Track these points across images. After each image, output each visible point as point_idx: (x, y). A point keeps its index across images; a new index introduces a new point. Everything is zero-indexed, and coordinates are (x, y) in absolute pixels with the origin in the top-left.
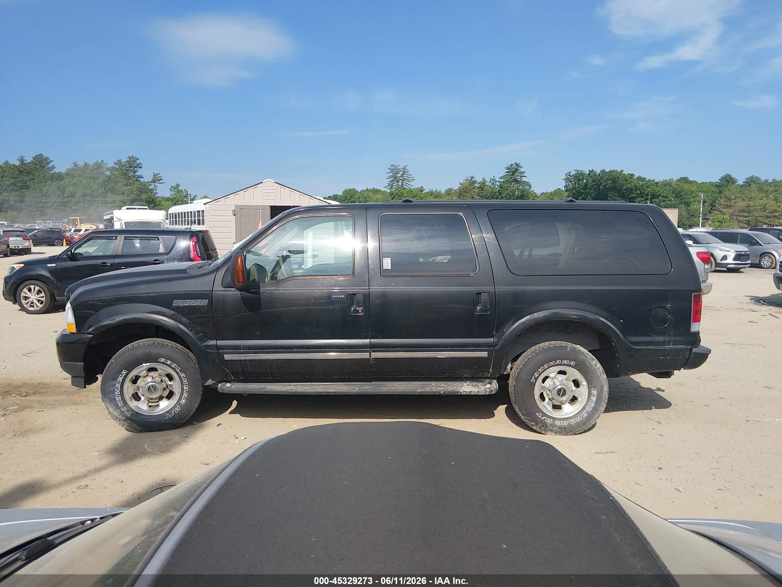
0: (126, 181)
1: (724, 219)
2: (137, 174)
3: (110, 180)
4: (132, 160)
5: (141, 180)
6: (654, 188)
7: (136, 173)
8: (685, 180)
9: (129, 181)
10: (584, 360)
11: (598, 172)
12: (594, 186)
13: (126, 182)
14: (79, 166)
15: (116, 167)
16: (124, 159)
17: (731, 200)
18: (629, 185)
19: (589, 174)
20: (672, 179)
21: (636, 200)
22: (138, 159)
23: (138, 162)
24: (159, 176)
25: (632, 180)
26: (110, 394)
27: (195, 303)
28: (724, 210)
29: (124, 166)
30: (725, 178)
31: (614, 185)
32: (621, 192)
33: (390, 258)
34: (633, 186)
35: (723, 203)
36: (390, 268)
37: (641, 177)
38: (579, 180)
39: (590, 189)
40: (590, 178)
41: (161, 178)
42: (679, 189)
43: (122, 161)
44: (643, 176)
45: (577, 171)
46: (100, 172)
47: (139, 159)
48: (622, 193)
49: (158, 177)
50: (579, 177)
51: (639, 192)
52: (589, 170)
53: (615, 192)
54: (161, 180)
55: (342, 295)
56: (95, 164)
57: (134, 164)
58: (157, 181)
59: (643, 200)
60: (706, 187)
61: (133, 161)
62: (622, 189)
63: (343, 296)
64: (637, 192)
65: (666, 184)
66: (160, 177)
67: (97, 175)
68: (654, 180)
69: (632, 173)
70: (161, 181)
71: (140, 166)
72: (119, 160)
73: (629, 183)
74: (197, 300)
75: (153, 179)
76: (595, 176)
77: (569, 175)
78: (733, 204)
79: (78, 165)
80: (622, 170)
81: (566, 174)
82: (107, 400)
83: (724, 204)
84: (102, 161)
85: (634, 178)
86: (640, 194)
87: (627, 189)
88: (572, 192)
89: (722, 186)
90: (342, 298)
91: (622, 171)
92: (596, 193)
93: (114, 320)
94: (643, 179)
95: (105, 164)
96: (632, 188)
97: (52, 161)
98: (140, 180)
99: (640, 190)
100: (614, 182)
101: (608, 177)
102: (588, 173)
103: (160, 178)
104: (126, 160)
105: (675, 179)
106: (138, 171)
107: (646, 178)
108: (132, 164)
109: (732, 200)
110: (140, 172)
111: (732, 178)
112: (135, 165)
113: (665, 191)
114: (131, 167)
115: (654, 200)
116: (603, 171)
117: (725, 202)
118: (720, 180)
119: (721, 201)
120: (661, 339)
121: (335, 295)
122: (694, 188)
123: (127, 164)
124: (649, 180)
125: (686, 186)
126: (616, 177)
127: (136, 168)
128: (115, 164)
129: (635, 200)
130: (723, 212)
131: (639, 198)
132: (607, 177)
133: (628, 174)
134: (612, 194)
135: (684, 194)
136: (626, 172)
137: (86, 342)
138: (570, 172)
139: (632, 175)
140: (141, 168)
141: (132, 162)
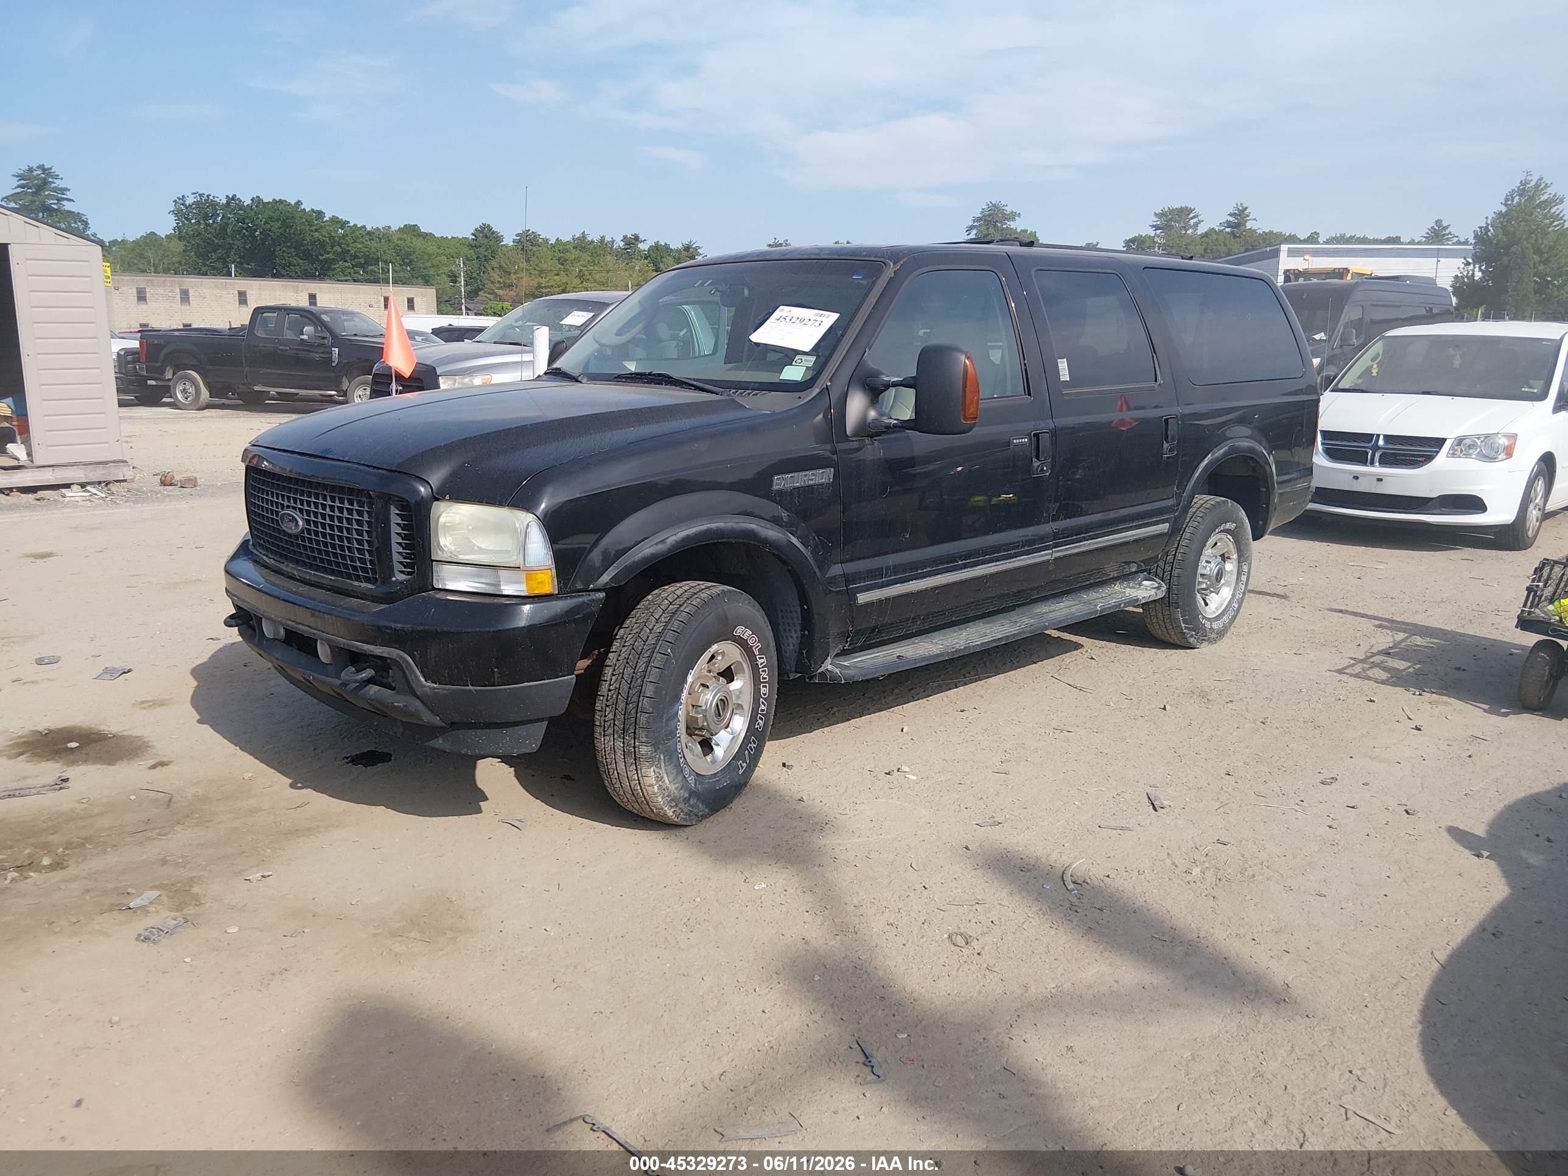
1: (503, 308)
6: (367, 243)
8: (412, 230)
11: (247, 202)
12: (242, 230)
17: (510, 274)
18: (316, 235)
19: (228, 204)
20: (389, 227)
21: (335, 266)
25: (323, 224)
26: (669, 739)
27: (812, 480)
28: (501, 292)
30: (482, 232)
31: (285, 231)
32: (302, 248)
33: (1065, 360)
34: (325, 237)
35: (498, 278)
36: (1068, 379)
37: (338, 218)
38: (206, 217)
39: (233, 237)
40: (230, 214)
42: (408, 250)
44: (343, 217)
45: (200, 195)
48: (305, 250)
50: (205, 208)
51: (339, 250)
52: (227, 196)
53: (289, 247)
55: (1025, 438)
59: (349, 268)
60: (454, 248)
62: (304, 240)
63: (1026, 440)
64: (335, 249)
65: (381, 235)
68: (364, 227)
69: (319, 209)
73: (316, 230)
74: (814, 472)
76: (240, 209)
77: (182, 204)
78: (515, 281)
80: (299, 201)
81: (175, 201)
82: (662, 757)
83: (499, 282)
85: (325, 219)
86: (340, 254)
87: (315, 242)
88: (193, 242)
89: (480, 246)
90: (1022, 444)
91: (299, 203)
92: (247, 247)
93: (663, 541)
94: (343, 224)
96: (324, 241)
99: (340, 246)
100: (286, 225)
101: (270, 213)
102: (224, 201)
105: (395, 227)
107: (349, 222)
109: (512, 275)
111: (493, 233)
113: (387, 252)
115: (370, 268)
116: (257, 201)
117: (501, 277)
118: (473, 234)
119: (492, 273)
121: (1016, 439)
122: (432, 249)
124: (355, 225)
125: (418, 243)
126: (287, 214)
129: (333, 266)
130: (500, 296)
131: (340, 263)
132: (268, 213)
133: (312, 209)
134: (284, 252)
135: (417, 258)
136: (307, 206)
137: (593, 613)
138: (183, 196)
139: (320, 214)
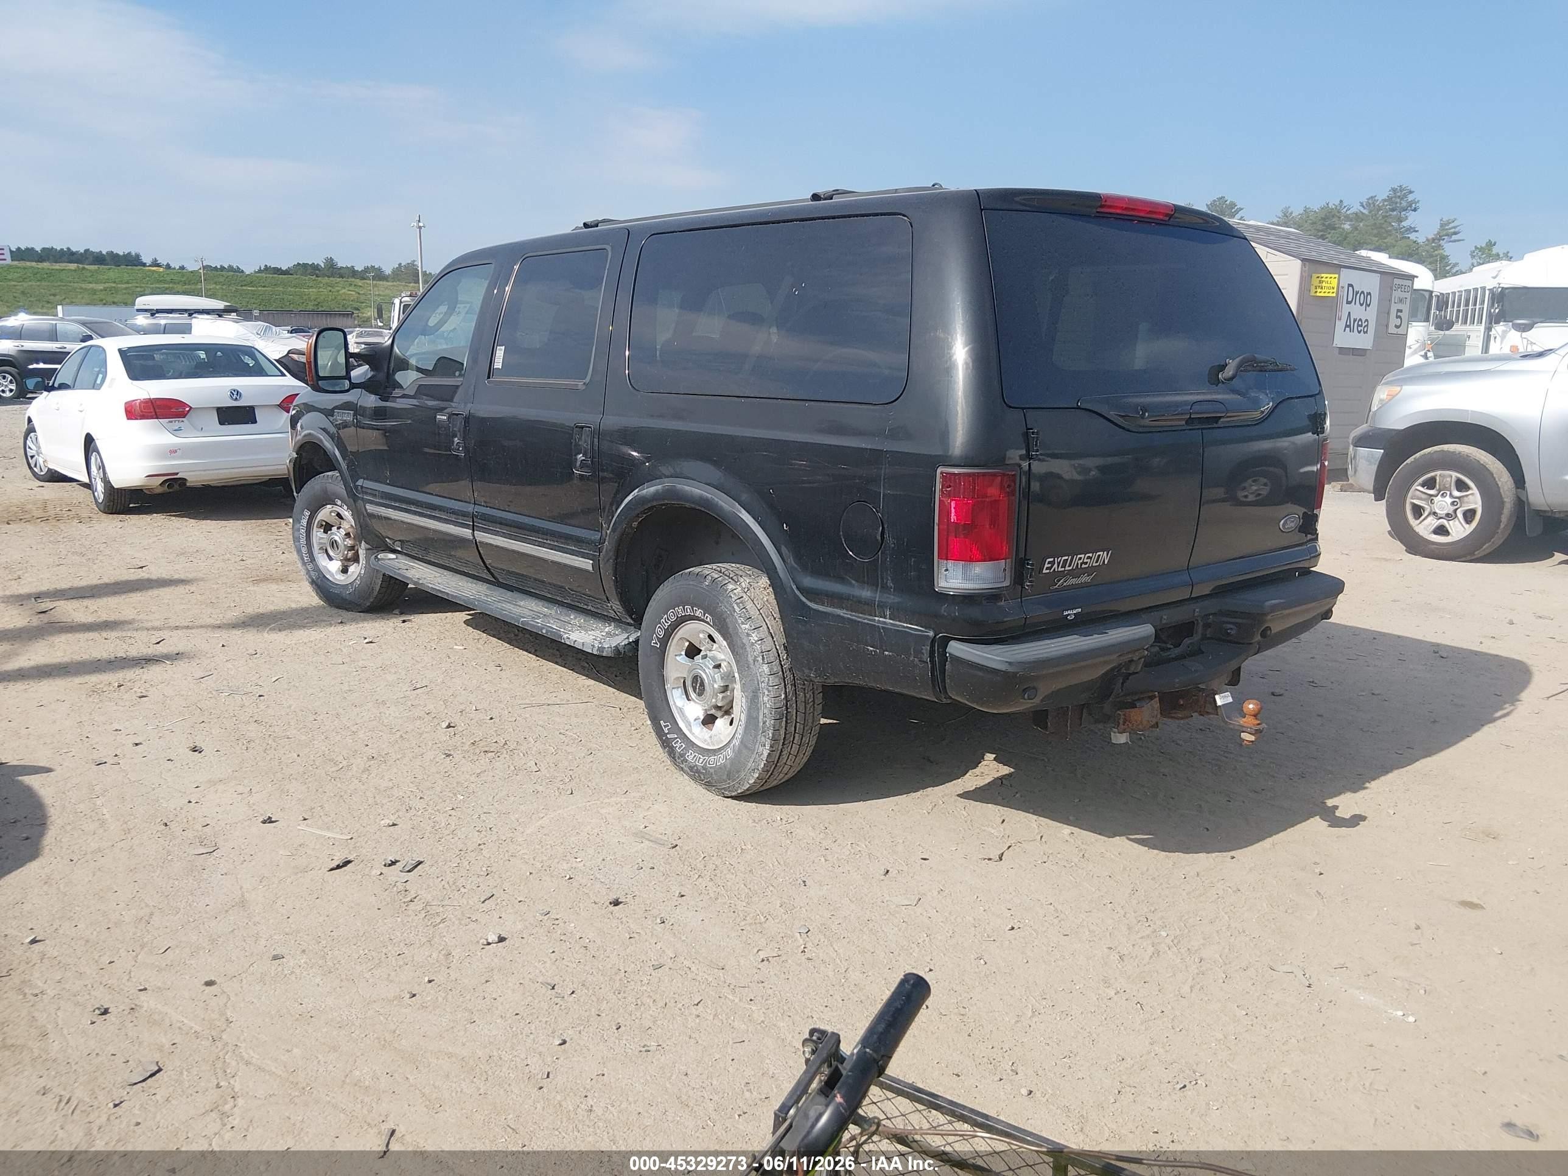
0: (1377, 242)
2: (1404, 224)
3: (1345, 240)
4: (1399, 194)
5: (1413, 236)
7: (1401, 222)
9: (1385, 241)
10: (724, 616)
13: (1377, 244)
14: (1293, 215)
15: (1363, 213)
16: (1382, 195)
22: (1411, 192)
23: (1410, 197)
24: (1451, 225)
29: (1379, 209)
33: (504, 347)
36: (500, 367)
41: (1457, 230)
43: (1376, 198)
46: (1329, 224)
47: (1413, 192)
49: (1450, 229)
54: (1455, 233)
56: (1323, 208)
57: (1401, 203)
58: (1446, 237)
61: (1399, 197)
66: (1455, 227)
67: (1321, 231)
70: (1454, 237)
71: (1413, 205)
72: (1372, 197)
74: (347, 412)
75: (1438, 233)
79: (1292, 213)
84: (1341, 201)
95: (1345, 207)
97: (1242, 209)
98: (1409, 238)
103: (1453, 230)
104: (1385, 197)
106: (1407, 218)
108: (1396, 203)
110: (1411, 219)
112: (1404, 204)
114: (1393, 210)
120: (866, 593)
123: (1386, 203)
127: (1404, 213)
128: (1364, 207)
140: (1415, 210)
141: (1398, 200)
